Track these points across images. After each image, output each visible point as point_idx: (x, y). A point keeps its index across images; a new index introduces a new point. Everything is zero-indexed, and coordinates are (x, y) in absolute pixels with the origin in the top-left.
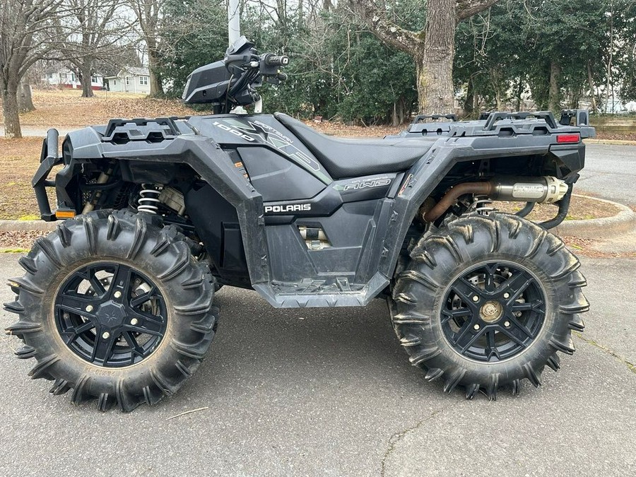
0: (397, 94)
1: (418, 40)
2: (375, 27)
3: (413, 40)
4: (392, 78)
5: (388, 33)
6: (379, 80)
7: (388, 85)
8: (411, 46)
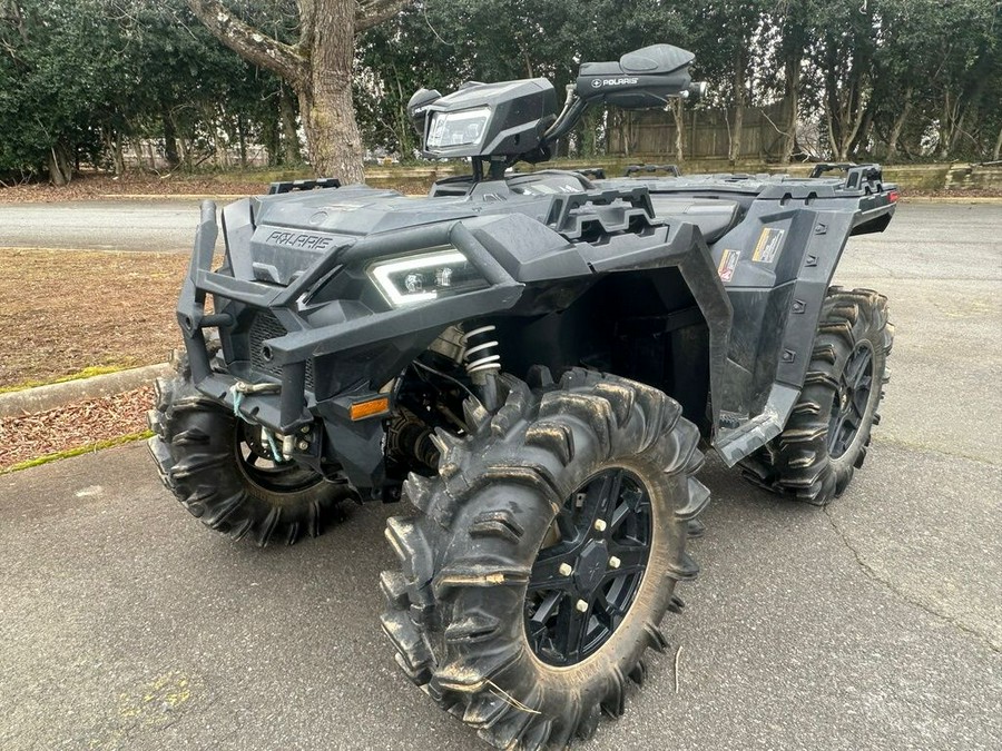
0: (53, 134)
1: (301, 59)
2: (224, 31)
3: (293, 58)
4: (37, 108)
5: (250, 42)
6: (13, 111)
7: (32, 119)
8: (291, 66)
